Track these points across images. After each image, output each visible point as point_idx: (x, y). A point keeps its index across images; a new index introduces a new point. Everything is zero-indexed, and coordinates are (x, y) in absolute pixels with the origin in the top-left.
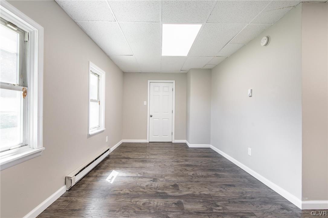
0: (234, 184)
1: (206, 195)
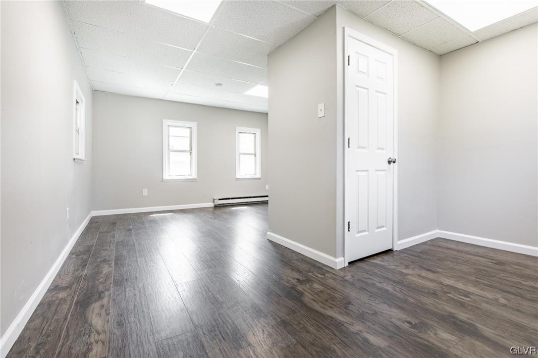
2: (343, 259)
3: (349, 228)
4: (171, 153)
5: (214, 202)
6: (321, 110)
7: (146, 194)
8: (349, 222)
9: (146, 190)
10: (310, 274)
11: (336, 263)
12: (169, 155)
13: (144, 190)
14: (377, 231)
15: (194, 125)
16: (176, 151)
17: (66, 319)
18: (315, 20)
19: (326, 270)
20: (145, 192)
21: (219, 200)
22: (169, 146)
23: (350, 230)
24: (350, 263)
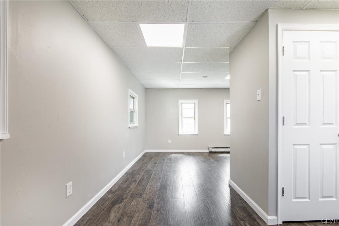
2: (277, 218)
3: (283, 193)
4: (183, 119)
5: (209, 149)
6: (259, 95)
7: (170, 143)
8: (283, 188)
9: (170, 140)
10: (242, 222)
11: (268, 219)
12: (182, 120)
13: (169, 140)
14: (320, 200)
15: (196, 101)
16: (186, 118)
17: (104, 209)
18: (255, 24)
19: (258, 222)
20: (170, 141)
21: (212, 148)
22: (182, 115)
23: (284, 195)
24: (283, 222)
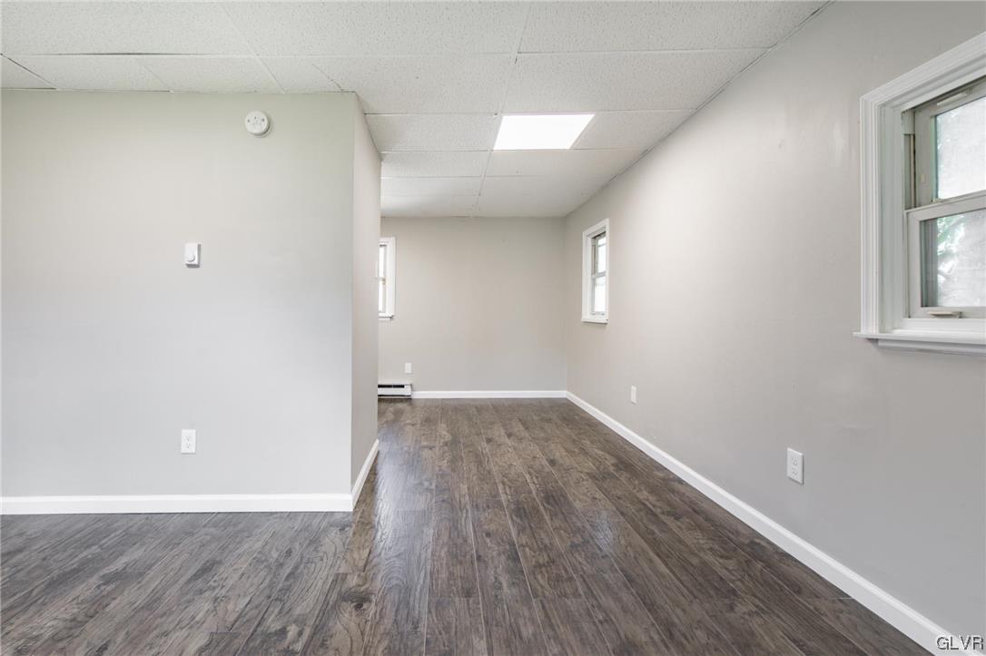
0: (206, 556)
1: (207, 646)
